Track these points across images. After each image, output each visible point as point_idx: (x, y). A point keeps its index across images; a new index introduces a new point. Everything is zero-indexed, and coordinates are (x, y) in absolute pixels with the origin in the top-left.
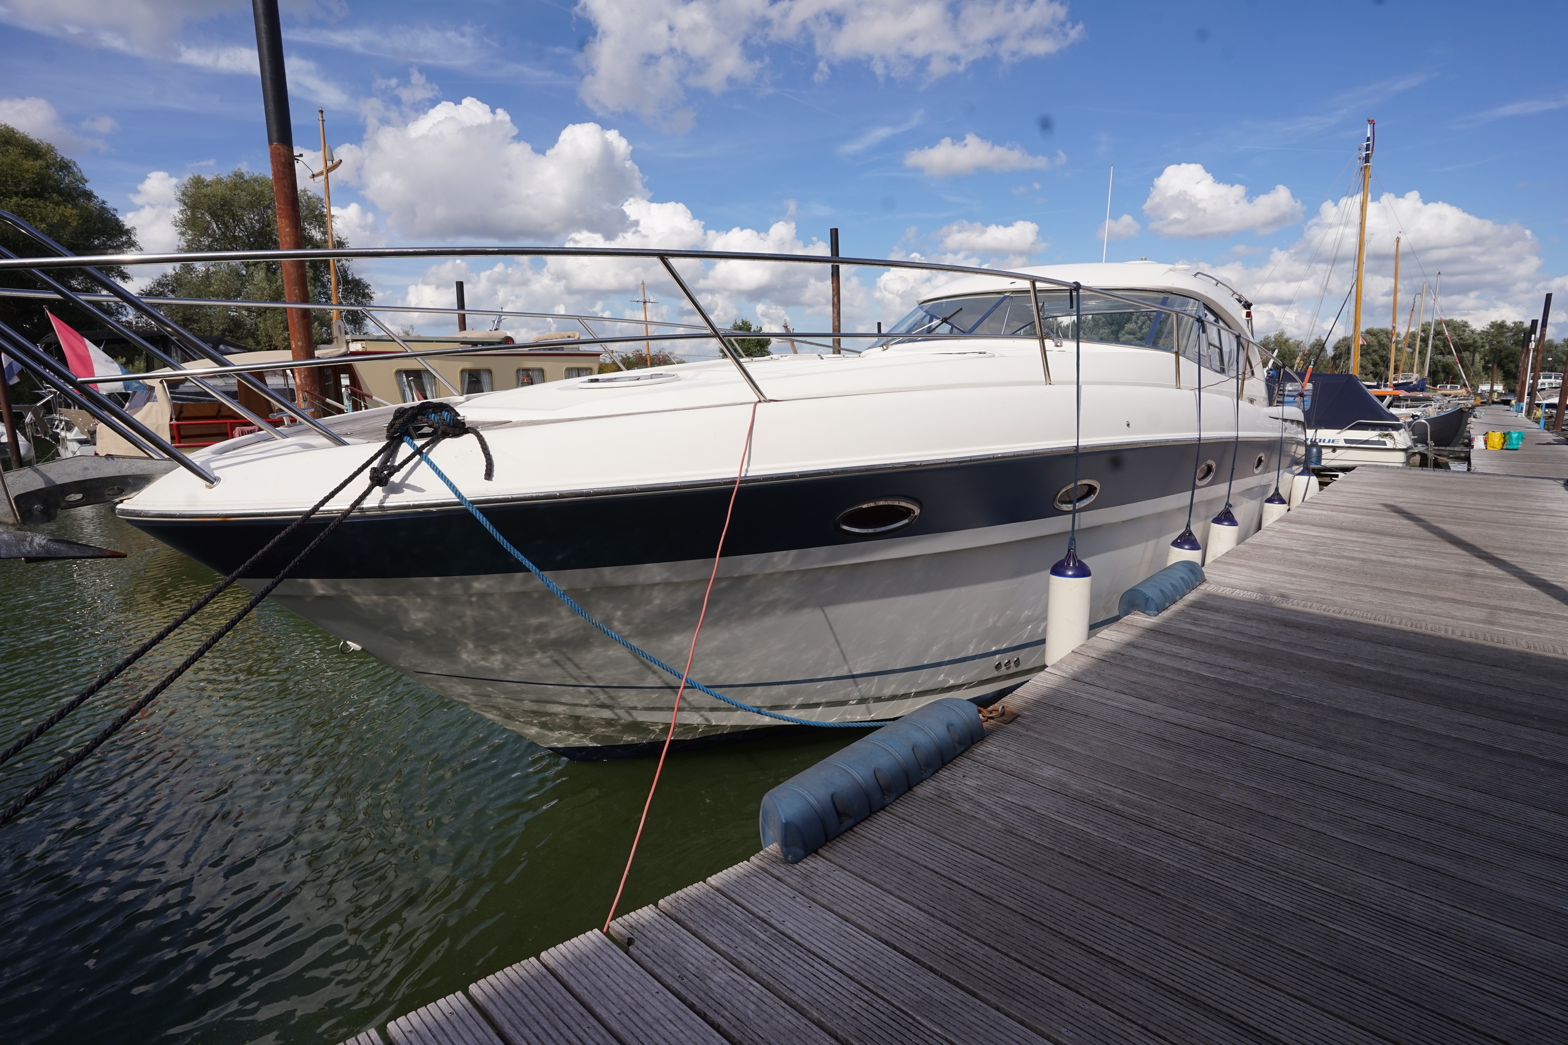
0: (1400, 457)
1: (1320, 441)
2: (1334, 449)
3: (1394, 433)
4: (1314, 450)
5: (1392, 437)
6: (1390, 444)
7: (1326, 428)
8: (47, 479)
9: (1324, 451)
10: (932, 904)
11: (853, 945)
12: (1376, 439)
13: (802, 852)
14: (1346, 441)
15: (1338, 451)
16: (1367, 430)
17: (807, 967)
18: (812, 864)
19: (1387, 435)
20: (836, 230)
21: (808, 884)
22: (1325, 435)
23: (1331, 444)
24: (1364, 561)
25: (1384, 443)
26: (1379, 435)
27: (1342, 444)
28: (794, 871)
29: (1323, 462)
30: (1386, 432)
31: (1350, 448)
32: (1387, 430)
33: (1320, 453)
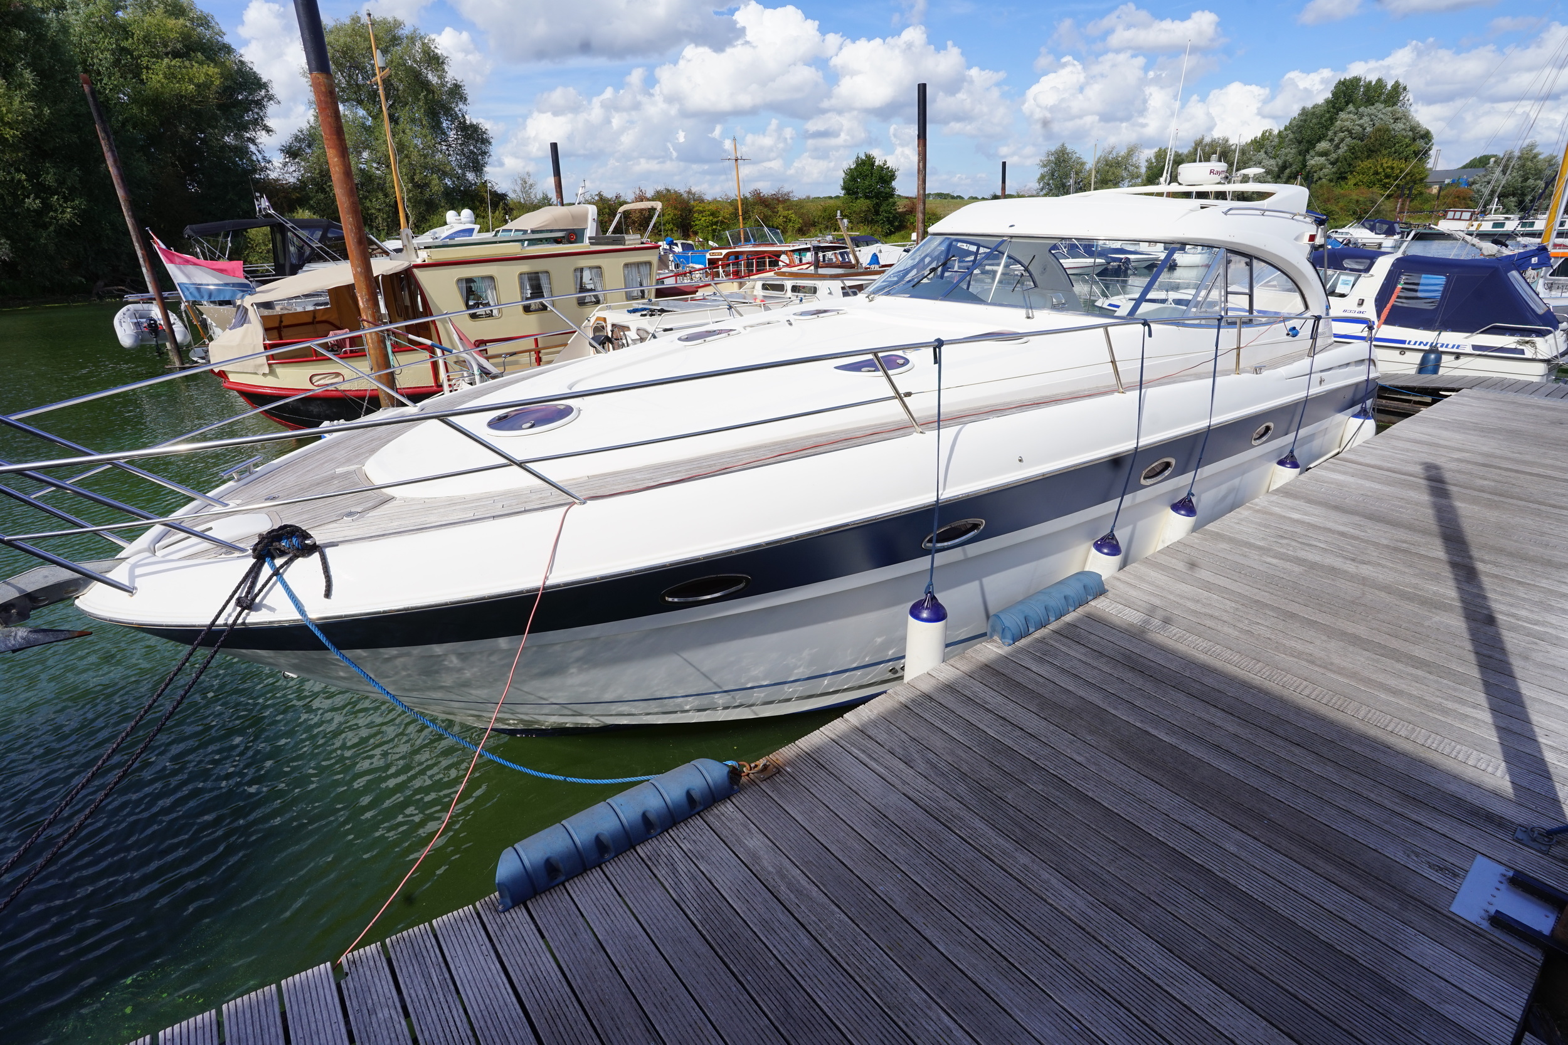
0: (1541, 368)
1: (1442, 346)
2: (1458, 356)
3: (1539, 340)
4: (1433, 356)
5: (1533, 344)
6: (1528, 355)
7: (1453, 331)
8: (19, 589)
9: (1444, 358)
10: (571, 966)
12: (1512, 346)
13: (510, 904)
14: (1475, 347)
15: (1463, 359)
16: (1504, 334)
17: (447, 1010)
18: (519, 915)
19: (1527, 342)
20: (924, 85)
21: (499, 933)
22: (1451, 339)
23: (1455, 350)
24: (1313, 566)
25: (1522, 352)
26: (1518, 342)
27: (1469, 350)
28: (498, 920)
29: (1441, 371)
30: (1527, 339)
31: (1479, 355)
32: (1529, 336)
33: (1438, 360)
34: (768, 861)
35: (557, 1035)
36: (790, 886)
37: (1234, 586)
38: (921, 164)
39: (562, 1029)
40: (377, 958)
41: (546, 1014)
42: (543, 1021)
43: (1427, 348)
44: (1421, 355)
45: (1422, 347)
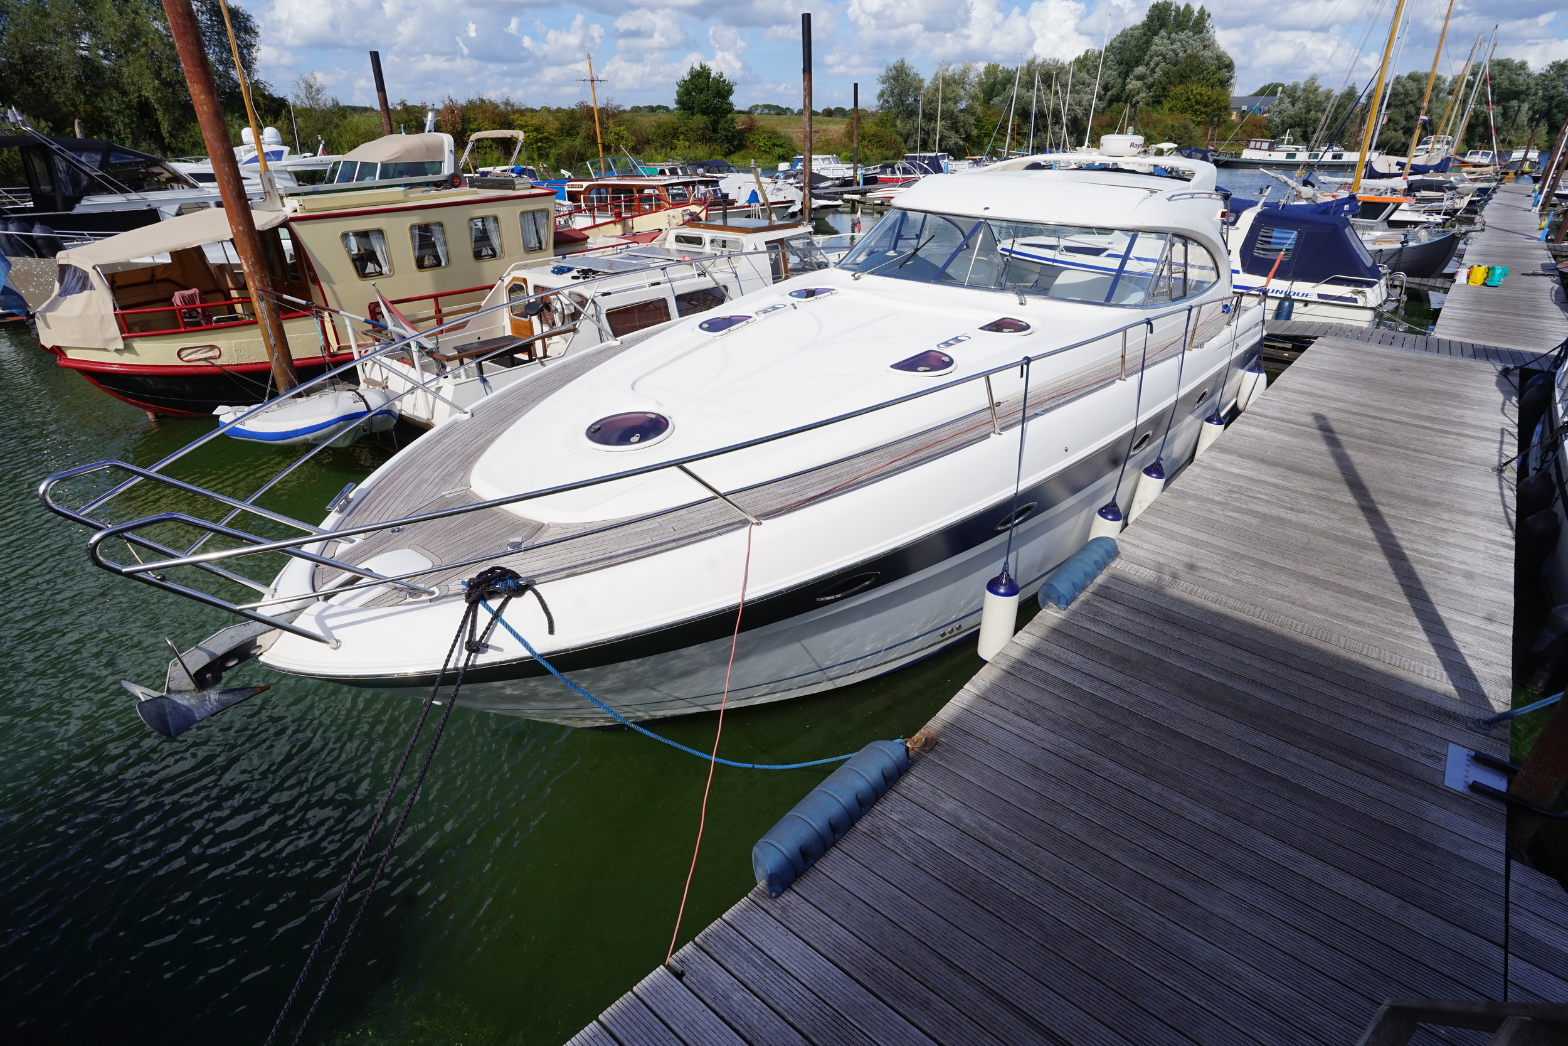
0: (1369, 315)
1: (1294, 294)
2: (1306, 303)
3: (1367, 290)
4: (1287, 304)
5: (1363, 293)
6: (1360, 303)
7: (1303, 281)
8: (211, 654)
9: (1296, 305)
10: (861, 930)
11: (812, 965)
12: (1349, 295)
13: (781, 890)
14: (1320, 296)
15: (1310, 306)
16: (1342, 285)
18: (789, 897)
19: (1360, 292)
20: (809, 15)
21: (785, 916)
22: (1302, 288)
23: (1304, 298)
25: (1355, 301)
26: (1353, 292)
27: (1315, 298)
28: (777, 905)
29: (1293, 316)
30: (1360, 289)
31: (1322, 303)
32: (1361, 287)
33: (1291, 307)
34: (967, 818)
35: (882, 984)
36: (995, 835)
37: (1212, 540)
38: (807, 100)
39: (884, 979)
40: (699, 955)
41: (865, 970)
42: (865, 976)
43: (1282, 296)
44: (1277, 302)
45: (1278, 295)
